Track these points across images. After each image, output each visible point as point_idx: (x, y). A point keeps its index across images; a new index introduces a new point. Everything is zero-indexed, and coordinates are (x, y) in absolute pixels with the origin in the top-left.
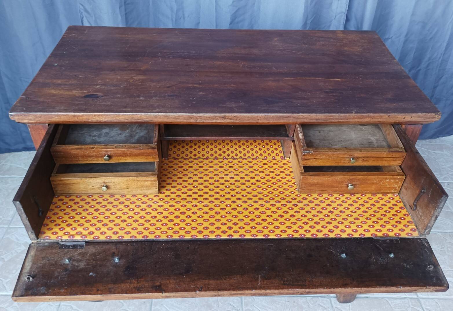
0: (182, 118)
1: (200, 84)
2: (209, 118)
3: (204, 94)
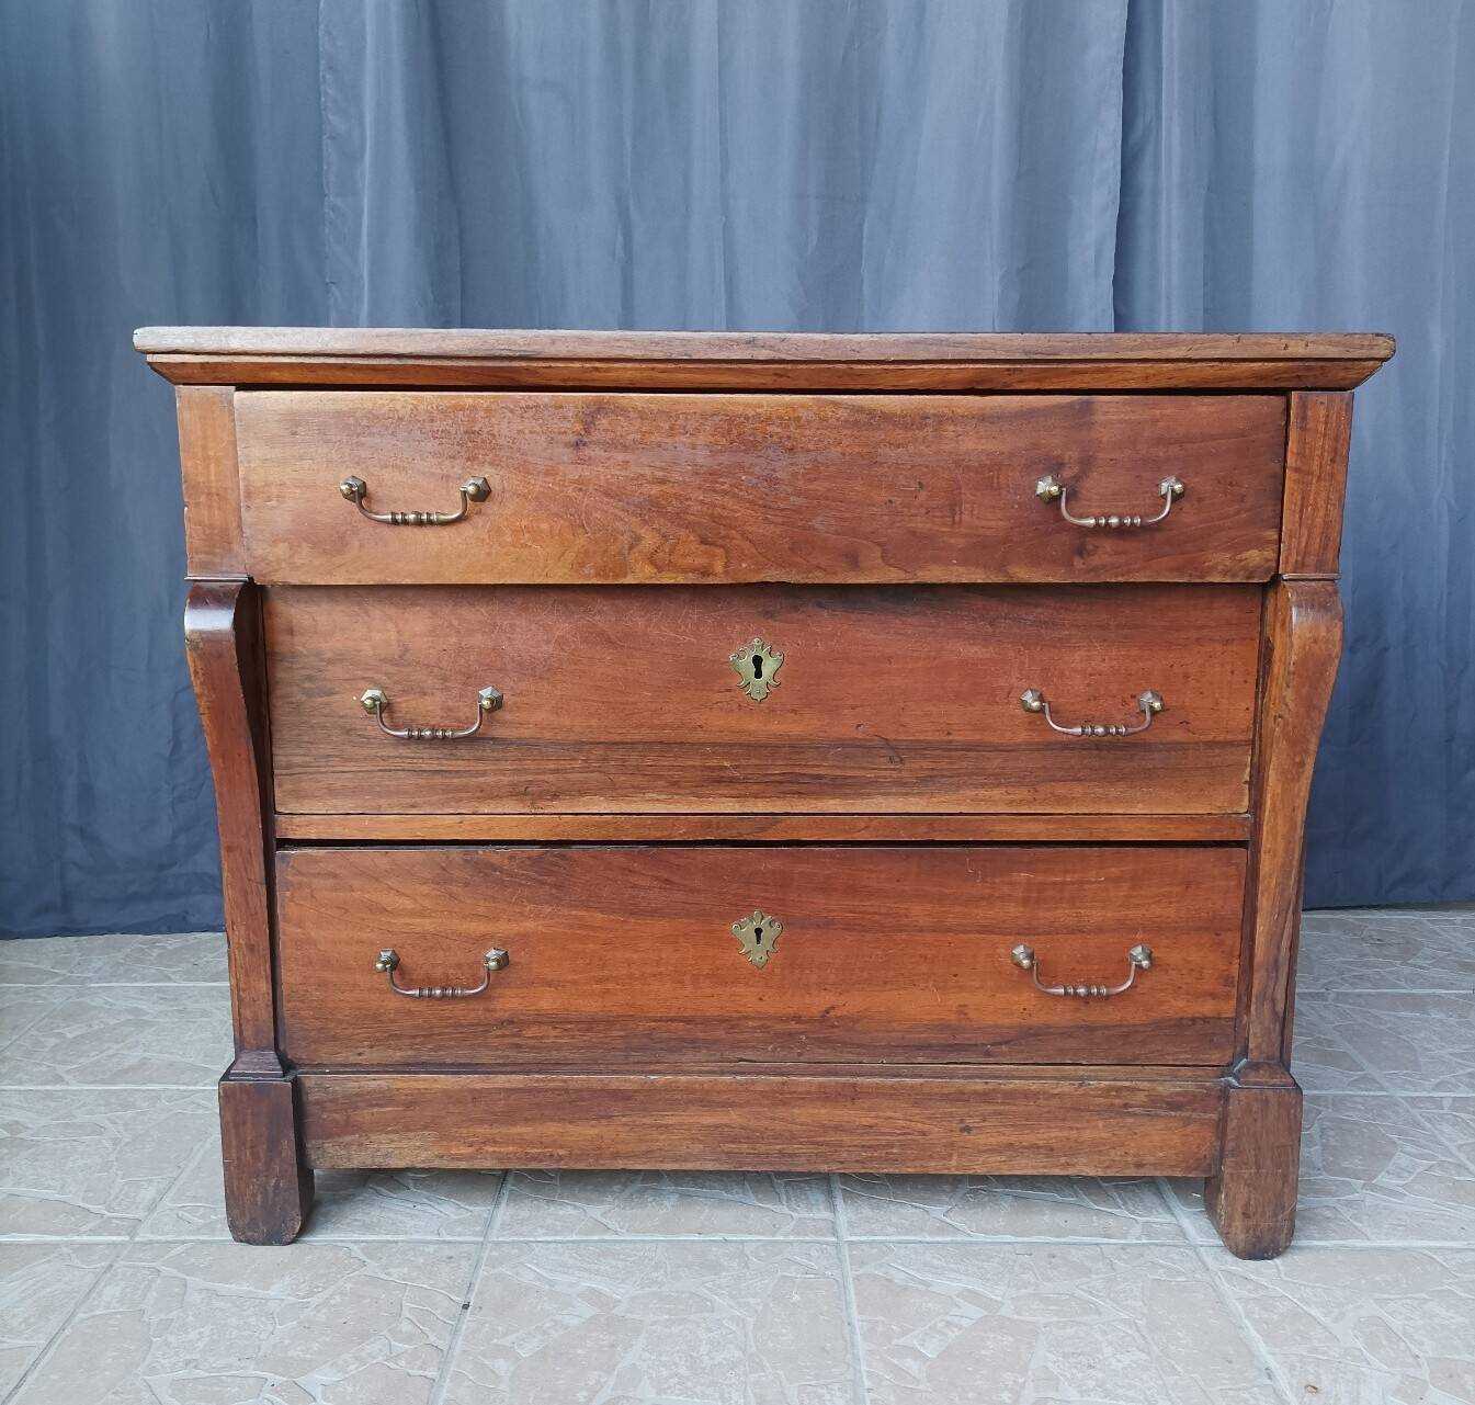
0: (629, 344)
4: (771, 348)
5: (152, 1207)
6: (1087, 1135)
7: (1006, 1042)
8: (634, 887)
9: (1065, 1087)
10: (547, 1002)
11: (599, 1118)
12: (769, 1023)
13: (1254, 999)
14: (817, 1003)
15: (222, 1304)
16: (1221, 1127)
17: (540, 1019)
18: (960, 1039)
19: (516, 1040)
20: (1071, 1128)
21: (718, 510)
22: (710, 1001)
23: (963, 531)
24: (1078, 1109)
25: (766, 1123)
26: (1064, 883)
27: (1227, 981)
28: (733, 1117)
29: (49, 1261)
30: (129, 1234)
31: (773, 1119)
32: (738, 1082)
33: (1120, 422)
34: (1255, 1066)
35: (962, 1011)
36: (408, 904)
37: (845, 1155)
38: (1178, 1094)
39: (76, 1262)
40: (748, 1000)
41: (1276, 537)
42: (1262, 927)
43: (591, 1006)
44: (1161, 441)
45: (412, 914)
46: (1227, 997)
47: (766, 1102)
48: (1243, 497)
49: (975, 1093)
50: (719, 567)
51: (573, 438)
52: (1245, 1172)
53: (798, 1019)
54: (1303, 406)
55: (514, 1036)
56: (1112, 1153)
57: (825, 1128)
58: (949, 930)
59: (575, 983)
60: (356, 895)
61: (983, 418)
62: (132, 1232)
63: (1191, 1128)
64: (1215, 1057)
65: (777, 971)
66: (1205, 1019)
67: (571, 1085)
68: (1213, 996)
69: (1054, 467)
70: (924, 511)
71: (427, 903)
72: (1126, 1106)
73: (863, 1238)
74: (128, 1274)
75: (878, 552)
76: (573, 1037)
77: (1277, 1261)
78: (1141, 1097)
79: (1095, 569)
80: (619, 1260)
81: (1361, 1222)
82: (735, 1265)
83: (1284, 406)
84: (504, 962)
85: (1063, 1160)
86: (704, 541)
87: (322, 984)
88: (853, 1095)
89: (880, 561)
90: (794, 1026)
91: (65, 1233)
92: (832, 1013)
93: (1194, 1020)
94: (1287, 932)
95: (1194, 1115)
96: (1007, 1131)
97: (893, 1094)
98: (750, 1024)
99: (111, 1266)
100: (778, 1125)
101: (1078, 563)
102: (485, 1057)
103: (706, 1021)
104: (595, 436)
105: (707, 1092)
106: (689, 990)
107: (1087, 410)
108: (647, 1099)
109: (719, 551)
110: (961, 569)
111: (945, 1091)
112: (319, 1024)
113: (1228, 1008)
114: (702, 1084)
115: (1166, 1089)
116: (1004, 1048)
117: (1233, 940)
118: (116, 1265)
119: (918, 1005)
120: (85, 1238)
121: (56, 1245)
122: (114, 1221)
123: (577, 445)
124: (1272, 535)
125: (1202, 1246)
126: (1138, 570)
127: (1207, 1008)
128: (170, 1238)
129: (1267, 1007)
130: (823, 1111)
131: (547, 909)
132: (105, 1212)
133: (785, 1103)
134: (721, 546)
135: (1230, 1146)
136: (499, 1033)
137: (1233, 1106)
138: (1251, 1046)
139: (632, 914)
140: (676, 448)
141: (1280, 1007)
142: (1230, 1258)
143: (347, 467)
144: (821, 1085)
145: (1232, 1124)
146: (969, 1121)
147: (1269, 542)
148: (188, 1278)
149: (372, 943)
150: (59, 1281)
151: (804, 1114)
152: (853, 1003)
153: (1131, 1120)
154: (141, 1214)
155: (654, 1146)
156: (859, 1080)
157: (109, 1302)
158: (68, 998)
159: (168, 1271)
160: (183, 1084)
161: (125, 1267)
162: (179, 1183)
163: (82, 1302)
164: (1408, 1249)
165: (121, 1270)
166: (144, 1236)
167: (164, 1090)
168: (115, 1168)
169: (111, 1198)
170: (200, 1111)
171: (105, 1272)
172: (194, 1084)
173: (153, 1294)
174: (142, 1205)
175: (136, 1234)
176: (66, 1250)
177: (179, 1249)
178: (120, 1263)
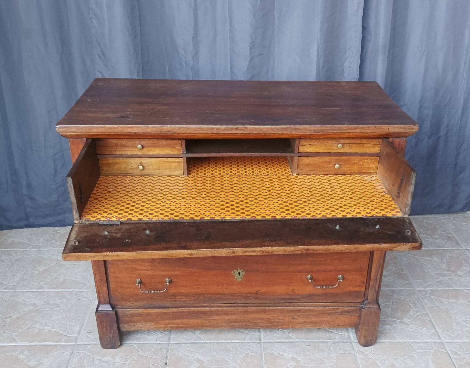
1: (216, 111)
2: (225, 129)
3: (219, 116)
4: (242, 130)
5: (79, 333)
6: (325, 319)
7: (305, 298)
8: (206, 263)
9: (320, 308)
10: (183, 290)
11: (198, 318)
12: (242, 294)
13: (370, 287)
14: (255, 289)
15: (104, 364)
16: (360, 317)
17: (181, 295)
18: (292, 297)
19: (175, 299)
20: (321, 318)
22: (226, 290)
24: (323, 313)
25: (242, 318)
26: (321, 260)
27: (363, 283)
28: (234, 317)
29: (56, 351)
30: (75, 342)
31: (244, 317)
32: (235, 309)
34: (370, 303)
35: (293, 290)
36: (144, 268)
37: (262, 325)
38: (349, 309)
39: (63, 351)
40: (236, 289)
42: (373, 271)
43: (194, 291)
45: (145, 270)
46: (363, 286)
47: (242, 313)
49: (297, 310)
52: (365, 328)
53: (250, 293)
54: (393, 142)
55: (174, 298)
56: (332, 323)
57: (257, 319)
58: (290, 272)
59: (190, 286)
60: (129, 266)
62: (76, 341)
63: (352, 317)
64: (359, 300)
65: (244, 282)
66: (357, 292)
67: (190, 311)
68: (359, 286)
71: (149, 268)
72: (336, 312)
73: (267, 341)
74: (78, 355)
76: (190, 298)
77: (372, 347)
78: (340, 310)
80: (204, 349)
81: (396, 334)
82: (234, 350)
84: (170, 282)
85: (319, 325)
87: (121, 287)
88: (265, 311)
90: (249, 295)
91: (58, 342)
92: (259, 292)
93: (354, 292)
94: (380, 272)
95: (353, 314)
96: (305, 319)
97: (275, 311)
98: (238, 294)
99: (73, 352)
100: (245, 319)
102: (167, 304)
103: (225, 294)
105: (226, 311)
106: (221, 287)
108: (210, 313)
111: (289, 310)
112: (121, 297)
113: (363, 289)
114: (225, 310)
115: (346, 308)
116: (304, 299)
117: (365, 273)
118: (74, 352)
119: (282, 289)
120: (63, 343)
121: (57, 345)
122: (70, 338)
125: (354, 342)
127: (358, 289)
128: (86, 343)
129: (373, 289)
130: (257, 315)
131: (182, 269)
132: (67, 335)
133: (247, 314)
135: (361, 322)
136: (170, 298)
137: (363, 313)
138: (369, 298)
139: (205, 269)
141: (377, 289)
142: (360, 346)
144: (256, 309)
145: (362, 317)
146: (295, 317)
148: (93, 356)
149: (135, 277)
150: (61, 357)
151: (252, 316)
152: (264, 289)
153: (337, 316)
154: (76, 335)
155: (213, 324)
156: (267, 308)
157: (75, 364)
158: (36, 255)
159: (88, 354)
160: (78, 289)
161: (76, 352)
162: (84, 325)
163: (68, 364)
164: (406, 342)
165: (76, 353)
166: (79, 342)
167: (73, 291)
168: (66, 320)
169: (67, 330)
170: (85, 299)
171: (72, 354)
172: (81, 289)
173: (86, 361)
174: (76, 332)
175: (77, 342)
176: (60, 347)
177: (89, 347)
178: (75, 351)
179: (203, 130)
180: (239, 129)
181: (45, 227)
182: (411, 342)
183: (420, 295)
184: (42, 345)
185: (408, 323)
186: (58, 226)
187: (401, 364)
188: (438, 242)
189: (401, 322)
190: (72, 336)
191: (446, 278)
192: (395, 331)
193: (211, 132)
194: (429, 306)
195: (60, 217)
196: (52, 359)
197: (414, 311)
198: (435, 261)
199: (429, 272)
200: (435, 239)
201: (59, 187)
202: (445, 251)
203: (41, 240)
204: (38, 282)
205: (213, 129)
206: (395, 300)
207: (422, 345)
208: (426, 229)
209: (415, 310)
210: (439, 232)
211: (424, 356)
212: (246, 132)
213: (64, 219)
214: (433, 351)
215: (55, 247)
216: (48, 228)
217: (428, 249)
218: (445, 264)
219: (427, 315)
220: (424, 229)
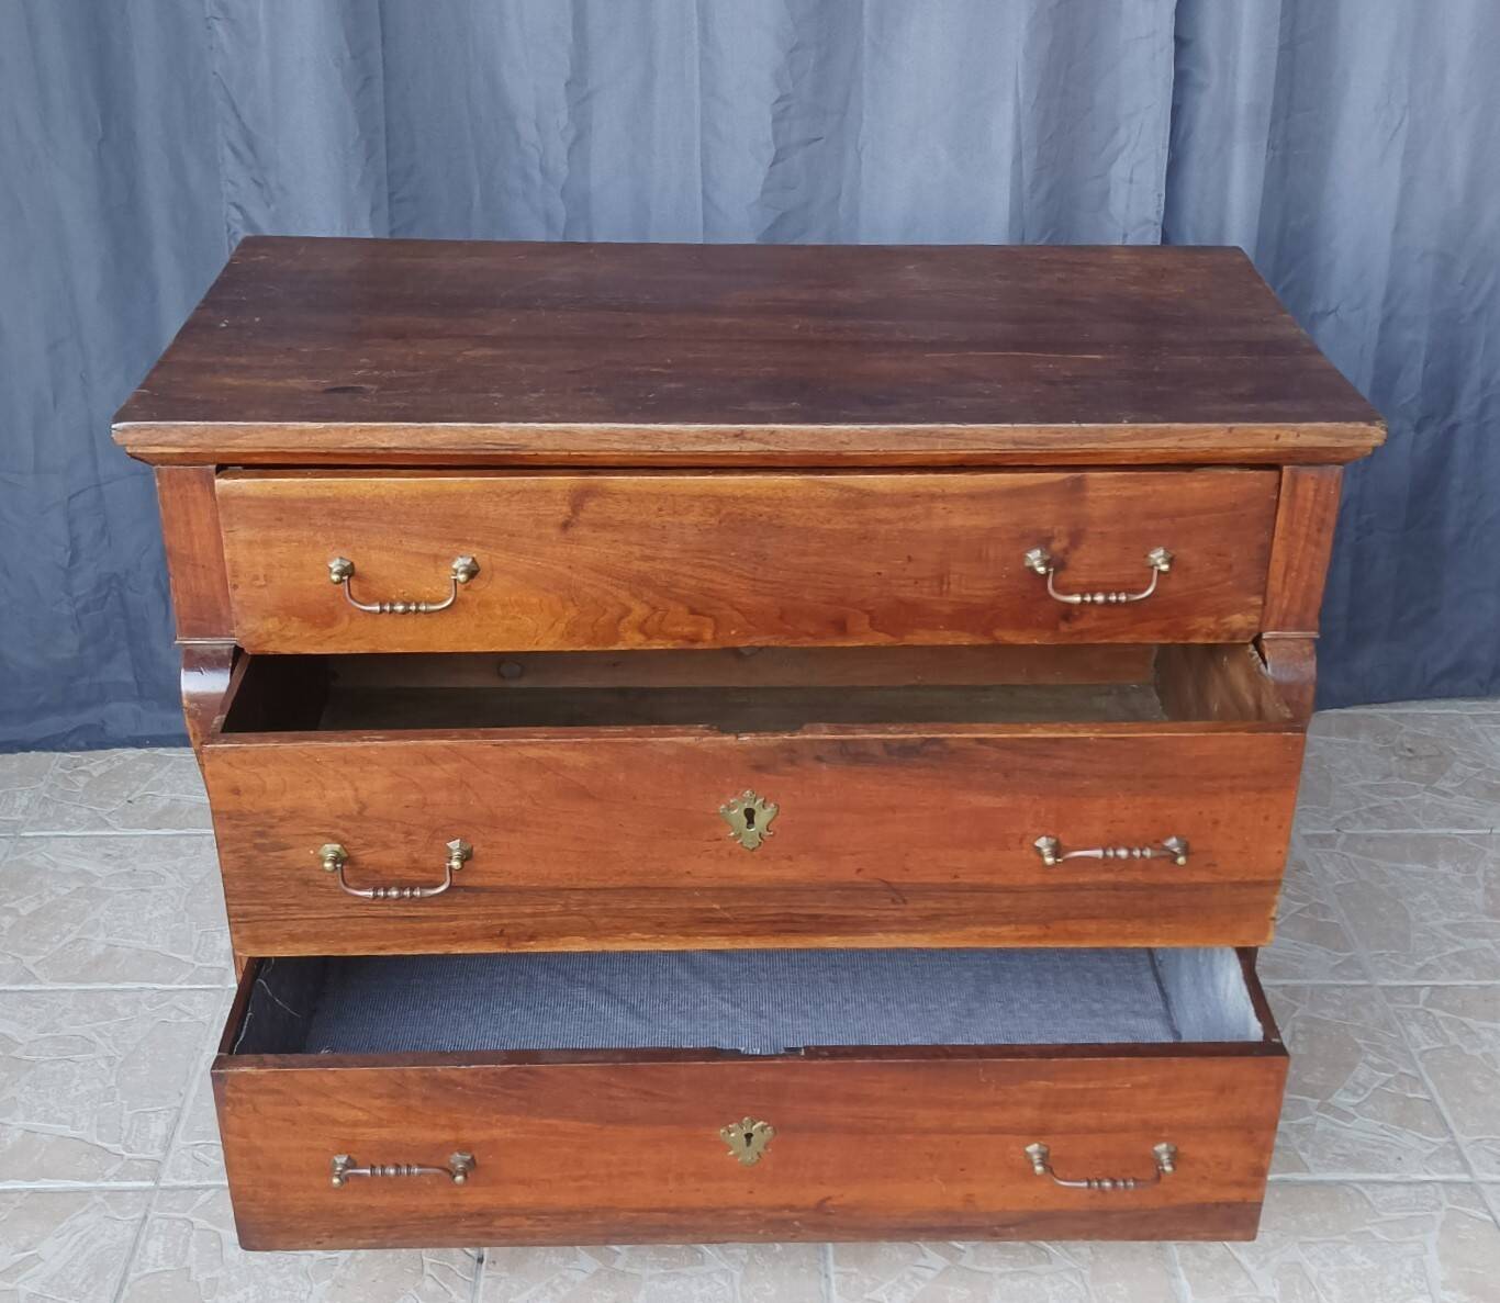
0: (616, 438)
1: (667, 366)
2: (697, 437)
3: (680, 385)
4: (760, 440)
5: (166, 1148)
21: (707, 585)
23: (951, 599)
29: (86, 1212)
30: (153, 1179)
33: (1110, 497)
39: (112, 1213)
41: (1260, 602)
44: (1150, 516)
48: (1230, 566)
50: (708, 635)
51: (561, 519)
54: (1295, 479)
61: (972, 496)
62: (156, 1177)
69: (1044, 542)
70: (912, 581)
74: (164, 1227)
75: (866, 619)
79: (1081, 632)
81: (1307, 1152)
83: (1276, 481)
86: (693, 612)
89: (867, 626)
91: (94, 1179)
99: (146, 1217)
101: (1064, 627)
104: (583, 516)
107: (1079, 486)
109: (709, 620)
110: (948, 633)
118: (150, 1217)
120: (113, 1184)
121: (88, 1192)
122: (136, 1163)
123: (565, 526)
124: (1257, 600)
126: (1123, 633)
128: (193, 1183)
132: (124, 1153)
134: (711, 616)
140: (664, 527)
143: (334, 548)
147: (1254, 607)
148: (220, 1230)
150: (103, 1235)
154: (157, 1154)
157: (156, 1260)
158: (6, 855)
159: (201, 1222)
160: (159, 982)
161: (159, 1218)
162: (186, 1115)
163: (130, 1260)
164: (1340, 1183)
165: (157, 1221)
166: (168, 1181)
167: (141, 990)
168: (118, 1095)
169: (125, 1133)
170: (185, 1019)
171: (142, 1225)
172: (170, 983)
173: (193, 1249)
174: (156, 1144)
175: (159, 1178)
176: (99, 1199)
177: (204, 1197)
178: (154, 1213)
179: (624, 439)
180: (749, 436)
181: (33, 753)
182: (1361, 1182)
183: (1391, 1006)
184: (35, 1192)
185: (1352, 1110)
186: (79, 749)
187: (1325, 1265)
188: (1455, 806)
189: (1326, 1108)
190: (144, 1156)
191: (1486, 943)
192: (1302, 1139)
193: (649, 447)
194: (1425, 1047)
195: (89, 716)
196: (70, 1245)
197: (1371, 1064)
198: (1445, 876)
199: (1422, 920)
200: (1445, 794)
201: (86, 610)
202: (1480, 839)
203: (23, 801)
204: (14, 958)
205: (658, 434)
206: (1300, 1025)
207: (1400, 1191)
208: (1410, 759)
209: (1376, 1061)
210: (1458, 768)
211: (1411, 1234)
212: (772, 448)
213: (103, 721)
214: (1440, 1215)
215: (69, 827)
216: (44, 755)
217: (1420, 831)
218: (1480, 891)
219: (1418, 1080)
220: (1401, 757)
